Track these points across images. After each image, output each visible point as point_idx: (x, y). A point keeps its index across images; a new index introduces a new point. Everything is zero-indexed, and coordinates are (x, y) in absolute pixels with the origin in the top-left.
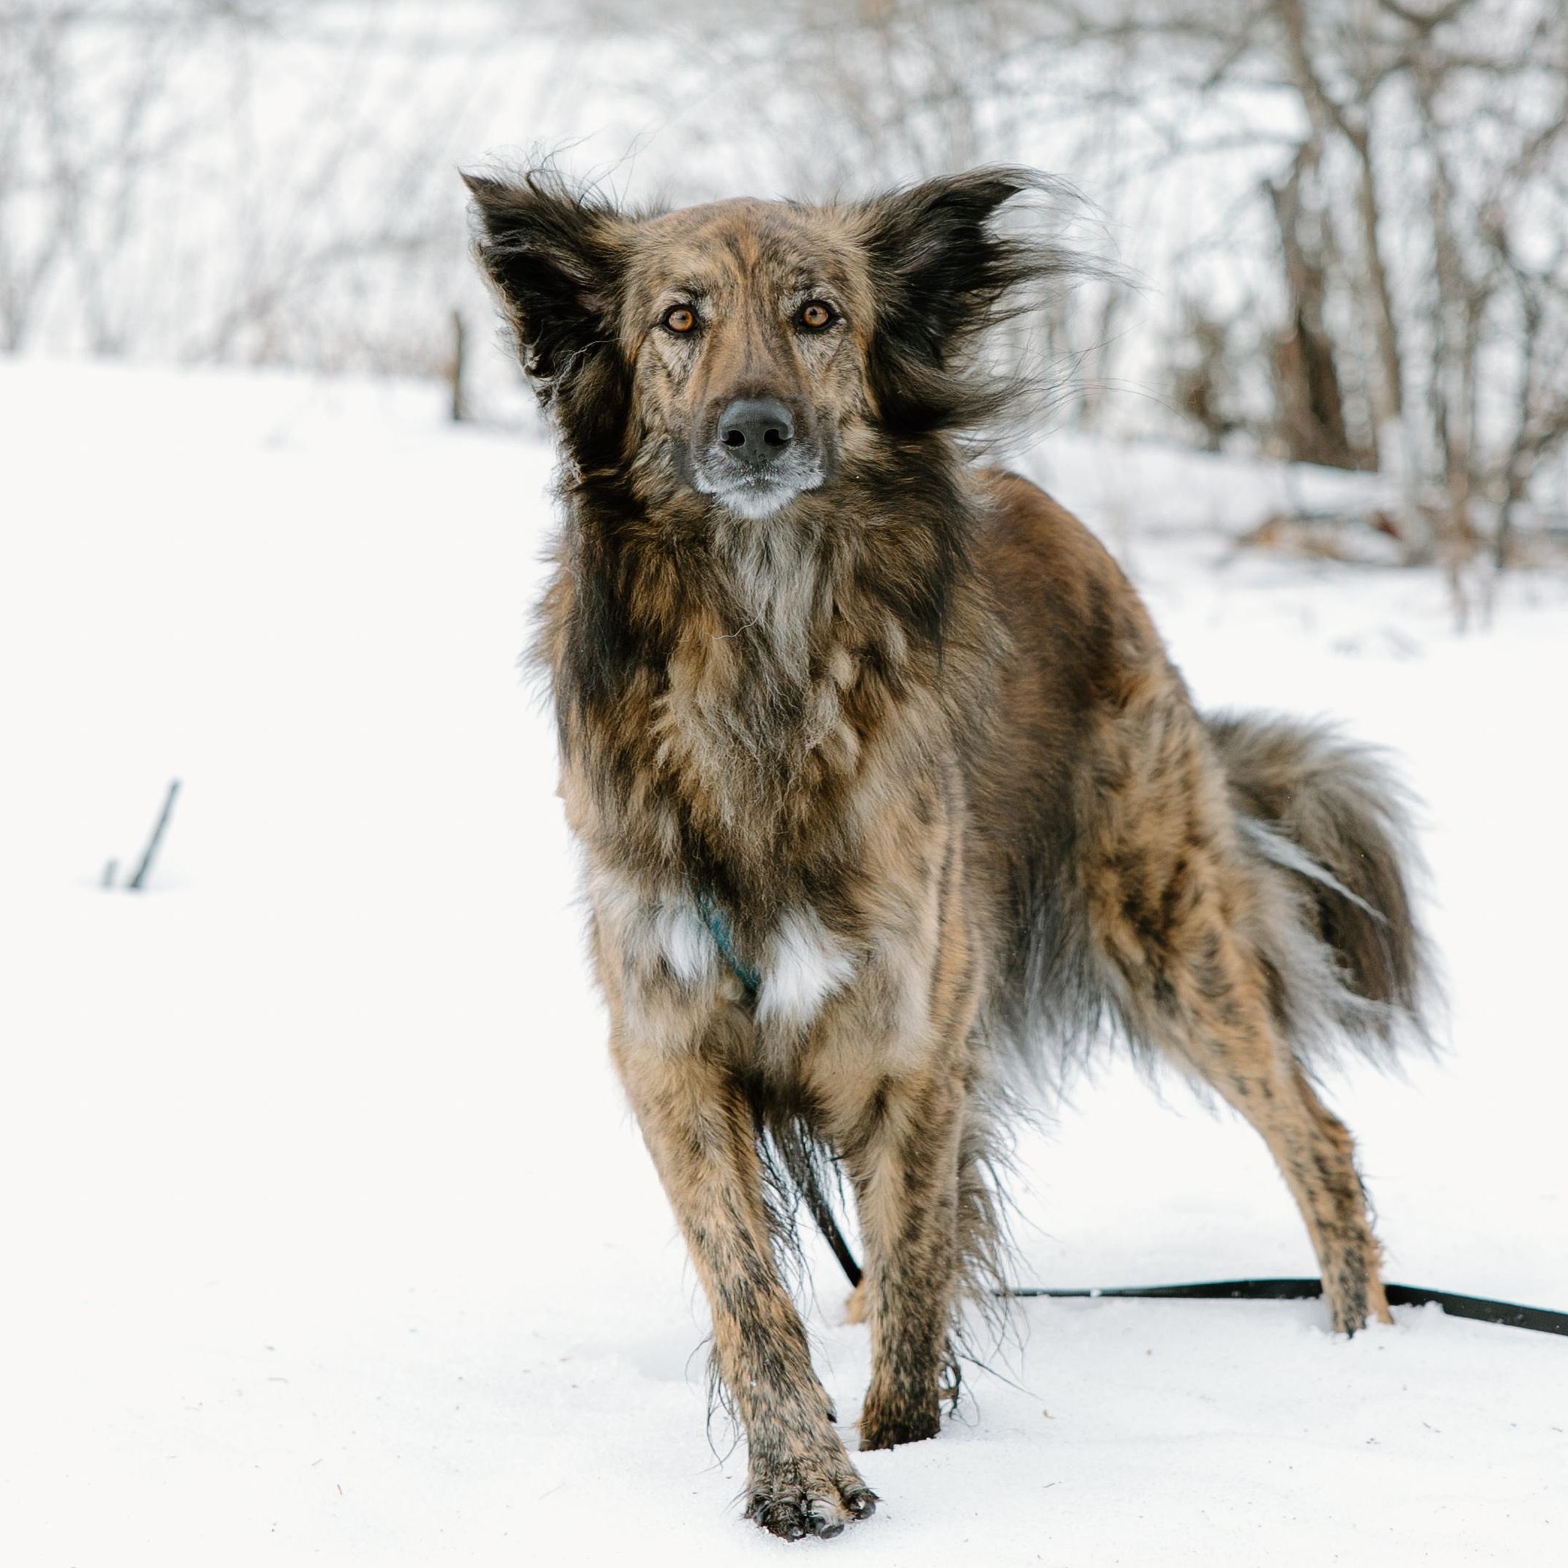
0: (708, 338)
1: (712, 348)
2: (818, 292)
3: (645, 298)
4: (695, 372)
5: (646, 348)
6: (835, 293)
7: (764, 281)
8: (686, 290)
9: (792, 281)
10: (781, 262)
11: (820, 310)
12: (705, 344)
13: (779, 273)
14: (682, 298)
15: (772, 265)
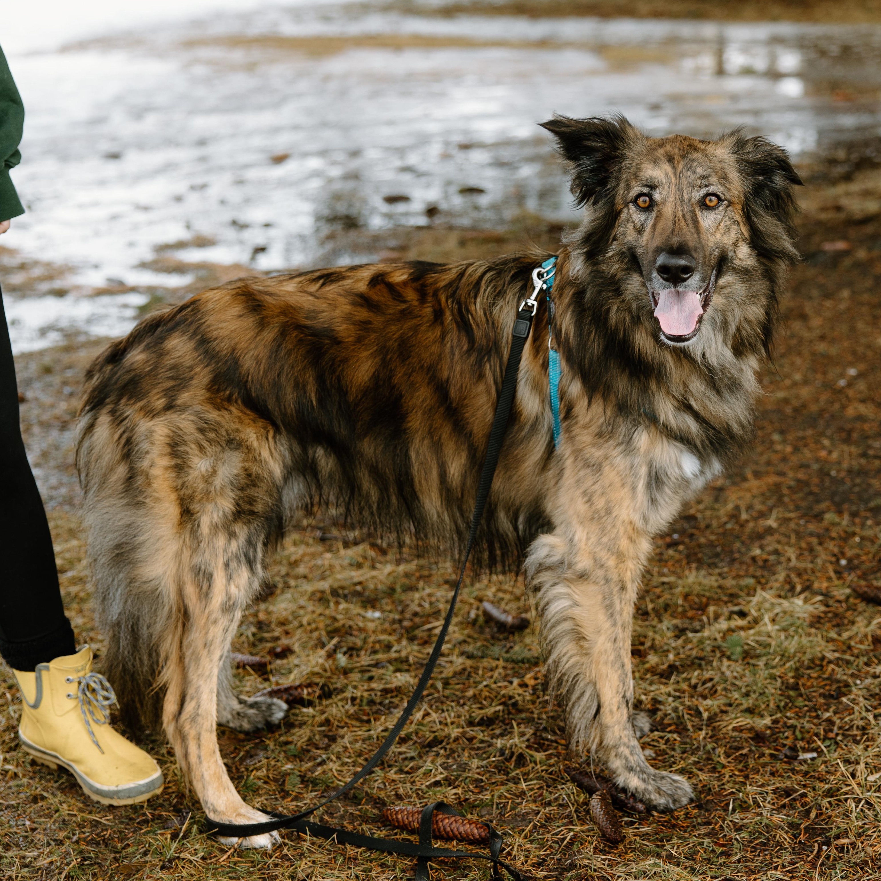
0: (656, 210)
1: (657, 217)
2: (712, 189)
3: (628, 187)
4: (648, 229)
5: (625, 211)
6: (722, 189)
7: (685, 181)
8: (646, 186)
9: (699, 182)
10: (694, 172)
11: (713, 198)
12: (654, 215)
13: (692, 177)
14: (645, 190)
15: (689, 173)
